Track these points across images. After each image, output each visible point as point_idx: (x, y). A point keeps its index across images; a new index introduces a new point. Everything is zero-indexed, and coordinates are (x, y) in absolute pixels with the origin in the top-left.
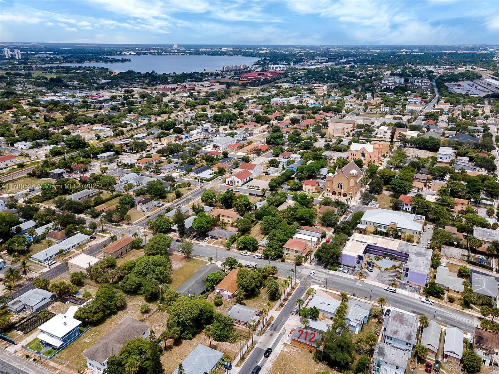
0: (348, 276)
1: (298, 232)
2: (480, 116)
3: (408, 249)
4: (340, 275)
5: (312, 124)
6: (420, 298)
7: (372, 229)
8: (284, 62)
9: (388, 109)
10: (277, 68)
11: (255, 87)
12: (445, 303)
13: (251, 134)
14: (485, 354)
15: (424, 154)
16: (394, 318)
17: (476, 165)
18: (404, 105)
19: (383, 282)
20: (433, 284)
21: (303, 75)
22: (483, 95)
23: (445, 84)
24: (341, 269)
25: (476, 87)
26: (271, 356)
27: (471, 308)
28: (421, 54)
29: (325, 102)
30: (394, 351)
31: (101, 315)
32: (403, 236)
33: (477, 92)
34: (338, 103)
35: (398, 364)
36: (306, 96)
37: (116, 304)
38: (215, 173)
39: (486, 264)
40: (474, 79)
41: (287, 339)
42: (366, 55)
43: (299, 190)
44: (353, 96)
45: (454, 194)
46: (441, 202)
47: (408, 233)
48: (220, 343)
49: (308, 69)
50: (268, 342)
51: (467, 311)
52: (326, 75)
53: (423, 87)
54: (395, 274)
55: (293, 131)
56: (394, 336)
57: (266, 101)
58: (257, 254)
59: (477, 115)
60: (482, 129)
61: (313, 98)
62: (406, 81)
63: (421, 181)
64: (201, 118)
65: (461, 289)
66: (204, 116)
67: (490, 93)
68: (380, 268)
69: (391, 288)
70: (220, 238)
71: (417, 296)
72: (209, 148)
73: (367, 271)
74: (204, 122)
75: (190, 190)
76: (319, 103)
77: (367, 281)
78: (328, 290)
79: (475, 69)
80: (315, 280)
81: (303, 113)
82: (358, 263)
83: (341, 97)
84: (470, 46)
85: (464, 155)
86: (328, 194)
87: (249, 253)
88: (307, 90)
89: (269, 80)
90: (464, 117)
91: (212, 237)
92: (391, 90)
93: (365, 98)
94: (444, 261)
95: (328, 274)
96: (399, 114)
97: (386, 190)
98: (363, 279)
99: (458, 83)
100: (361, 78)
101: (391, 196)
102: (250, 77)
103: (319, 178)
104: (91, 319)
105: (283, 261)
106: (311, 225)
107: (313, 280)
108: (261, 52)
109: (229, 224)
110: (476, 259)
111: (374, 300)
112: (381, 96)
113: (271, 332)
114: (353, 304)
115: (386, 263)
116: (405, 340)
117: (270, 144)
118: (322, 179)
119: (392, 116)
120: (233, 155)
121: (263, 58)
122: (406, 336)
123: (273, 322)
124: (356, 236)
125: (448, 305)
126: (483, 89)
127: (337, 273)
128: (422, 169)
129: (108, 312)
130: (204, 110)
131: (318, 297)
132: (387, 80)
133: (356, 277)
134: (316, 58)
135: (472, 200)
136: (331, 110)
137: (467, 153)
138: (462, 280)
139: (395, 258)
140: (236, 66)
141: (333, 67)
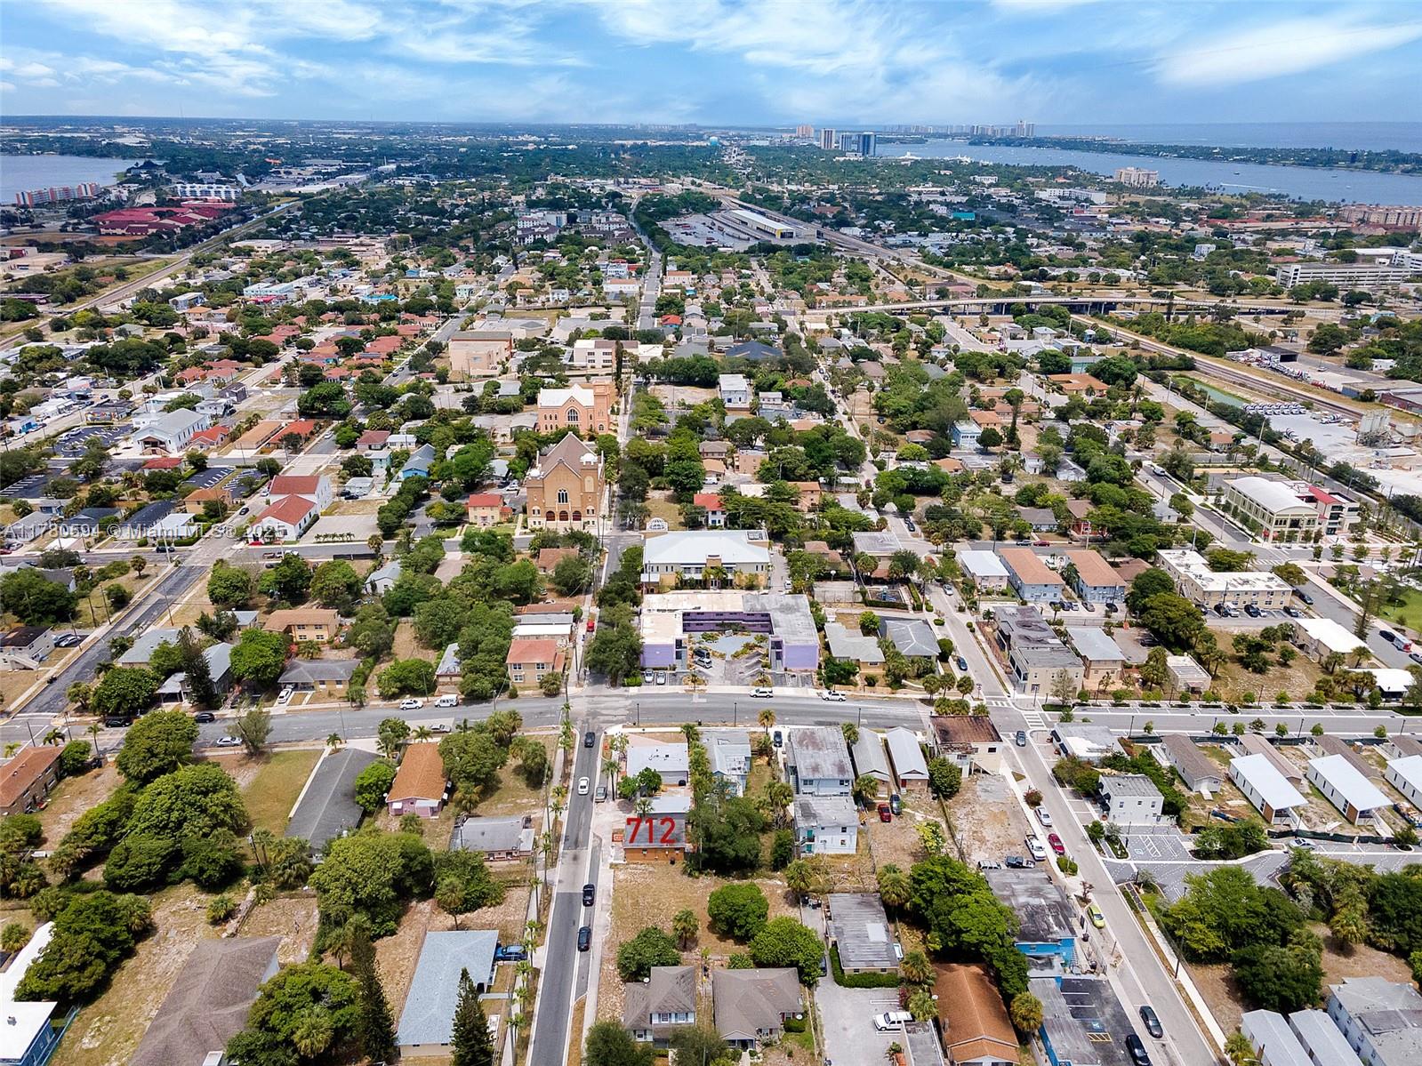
0: (669, 689)
1: (519, 622)
2: (757, 296)
3: (763, 605)
4: (651, 691)
5: (397, 350)
6: (819, 694)
7: (671, 580)
8: (217, 175)
9: (564, 295)
10: (207, 193)
11: (163, 252)
12: (860, 690)
13: (242, 395)
14: (960, 757)
15: (696, 396)
16: (800, 743)
17: (799, 406)
18: (597, 283)
19: (740, 682)
20: (829, 661)
21: (299, 213)
22: (742, 247)
23: (660, 224)
24: (649, 679)
25: (721, 229)
26: (597, 899)
27: (904, 686)
28: (570, 147)
29: (401, 287)
30: (827, 803)
31: (99, 967)
32: (736, 581)
33: (730, 242)
34: (437, 288)
35: (844, 821)
36: (337, 272)
37: (129, 929)
38: (196, 519)
39: (894, 600)
40: (710, 210)
41: (613, 854)
42: (438, 150)
43: (458, 524)
44: (463, 267)
45: (788, 474)
46: (776, 495)
47: (747, 572)
48: (468, 915)
49: (301, 196)
50: (575, 875)
51: (900, 694)
52: (363, 211)
53: (617, 233)
54: (754, 660)
55: (358, 373)
56: (817, 776)
57: (231, 295)
58: (445, 697)
59: (751, 296)
60: (775, 327)
61: (361, 278)
62: (572, 219)
63: (716, 456)
64: (46, 364)
65: (879, 656)
66: (54, 357)
67: (753, 242)
68: (722, 656)
69: (762, 689)
70: (323, 683)
71: (812, 692)
72: (129, 451)
73: (702, 669)
74: (61, 375)
75: (144, 581)
76: (387, 291)
77: (711, 689)
78: (647, 730)
79: (700, 185)
80: (606, 718)
81: (360, 323)
82: (679, 656)
83: (433, 270)
84: (666, 130)
85: (770, 388)
86: (538, 521)
87: (420, 701)
88: (336, 255)
89: (199, 232)
90: (729, 302)
91: (296, 687)
92: (552, 246)
93: (497, 270)
94: (829, 613)
95: (628, 697)
96: (595, 305)
97: (655, 489)
98: (701, 687)
99: (682, 221)
100: (461, 217)
101: (670, 499)
102: (133, 222)
103: (492, 486)
104: (76, 986)
105: (514, 696)
106: (536, 601)
107: (602, 718)
108: (119, 141)
109: (323, 643)
110: (874, 594)
111: (742, 723)
112: (534, 263)
113: (571, 853)
114: (714, 740)
115: (729, 644)
116: (836, 776)
117: (312, 416)
118: (500, 487)
119: (585, 313)
120: (218, 460)
121: (141, 163)
122: (836, 769)
123: (564, 832)
124: (651, 600)
125: (868, 692)
126: (737, 234)
127: (644, 689)
128: (707, 430)
129: (114, 954)
130: (36, 336)
131: (636, 748)
132: (529, 220)
133: (687, 687)
134: (307, 162)
135: (822, 480)
136: (430, 307)
137: (775, 382)
138: (873, 640)
139: (743, 629)
140: (66, 191)
141: (370, 186)
